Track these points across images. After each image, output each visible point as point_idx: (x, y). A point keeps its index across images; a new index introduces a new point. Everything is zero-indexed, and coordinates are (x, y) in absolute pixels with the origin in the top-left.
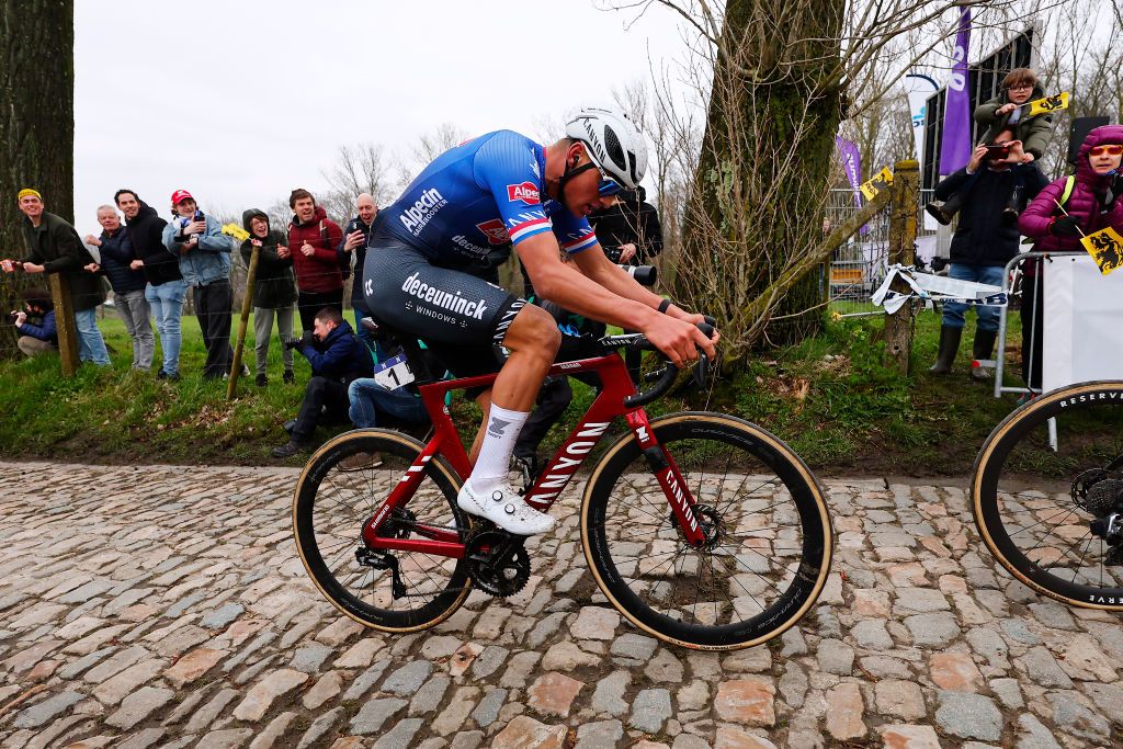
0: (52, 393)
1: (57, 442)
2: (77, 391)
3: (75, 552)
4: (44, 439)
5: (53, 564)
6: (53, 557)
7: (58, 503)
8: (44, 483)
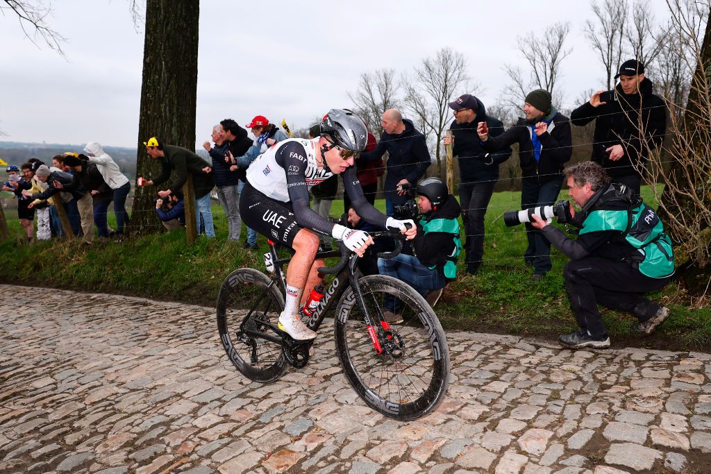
0: (181, 255)
1: (184, 290)
2: (196, 255)
3: (201, 366)
4: (176, 287)
5: (188, 373)
6: (187, 368)
7: (187, 331)
8: (178, 317)
